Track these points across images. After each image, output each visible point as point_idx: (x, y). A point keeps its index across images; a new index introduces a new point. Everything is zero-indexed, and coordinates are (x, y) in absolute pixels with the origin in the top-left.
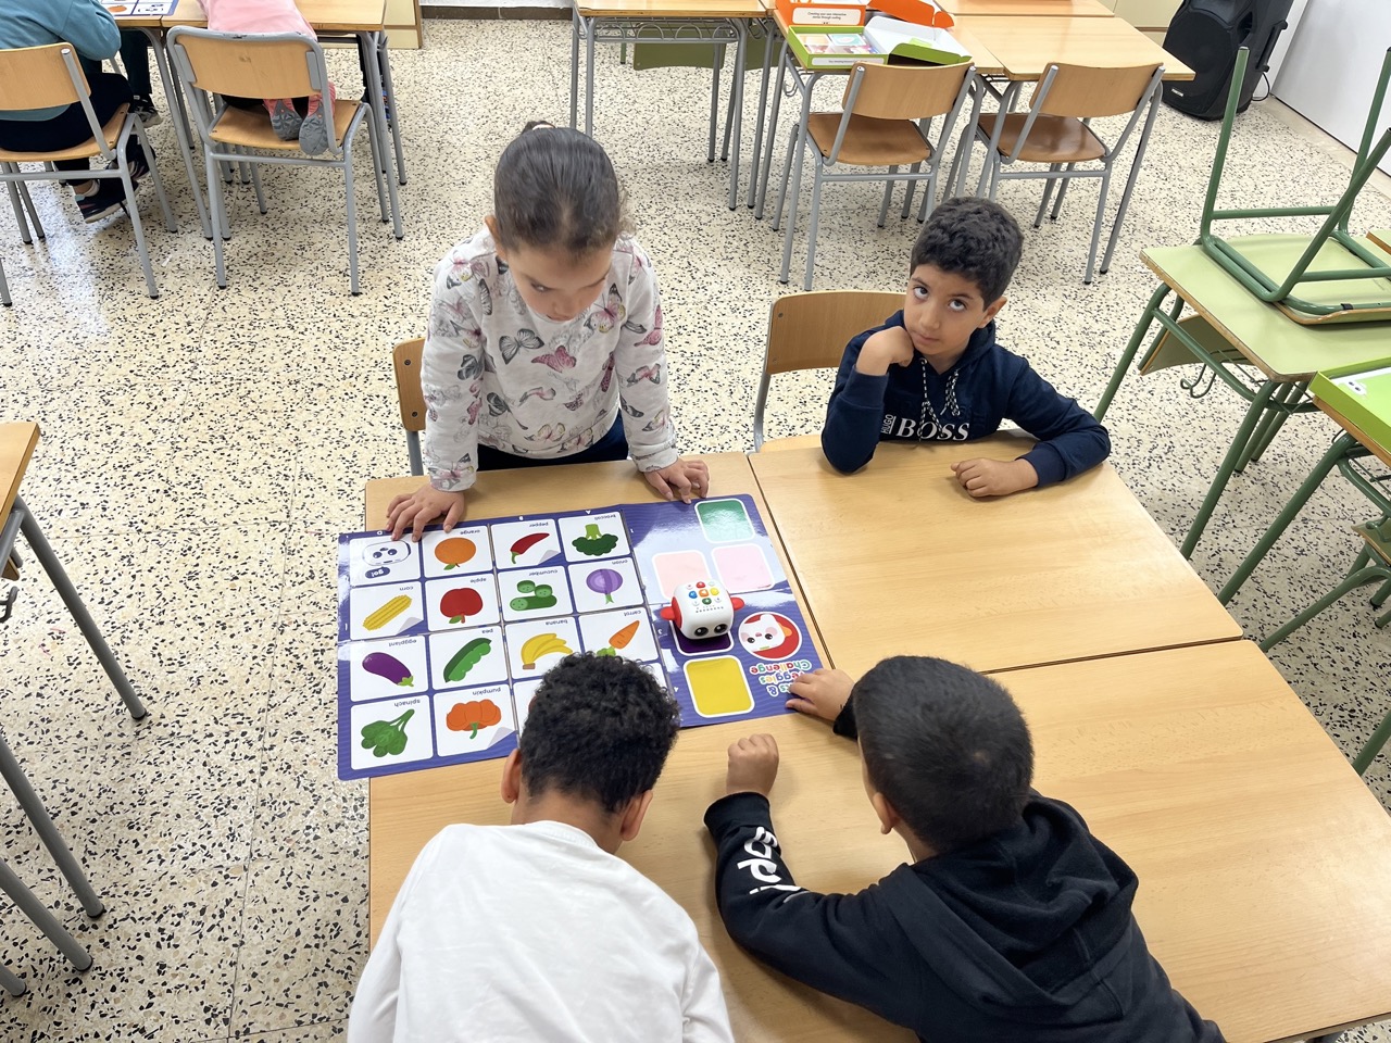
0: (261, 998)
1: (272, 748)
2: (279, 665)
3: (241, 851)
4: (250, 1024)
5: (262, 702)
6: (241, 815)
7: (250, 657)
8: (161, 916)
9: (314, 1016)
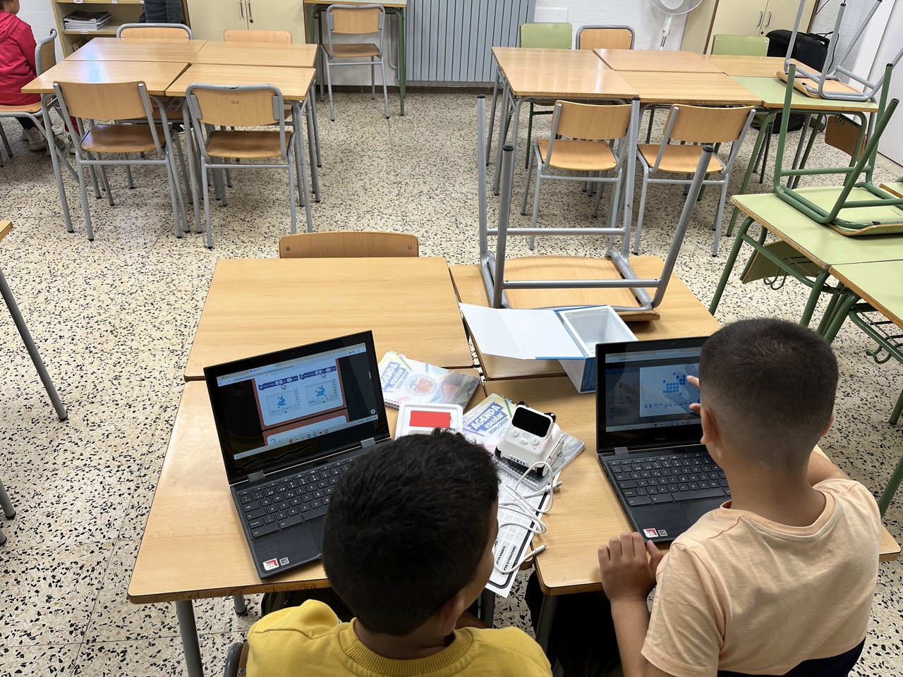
0: (107, 621)
1: (144, 476)
2: (159, 429)
3: (113, 534)
4: (97, 636)
5: (145, 450)
6: (118, 513)
7: (142, 424)
8: (56, 568)
9: (139, 635)
